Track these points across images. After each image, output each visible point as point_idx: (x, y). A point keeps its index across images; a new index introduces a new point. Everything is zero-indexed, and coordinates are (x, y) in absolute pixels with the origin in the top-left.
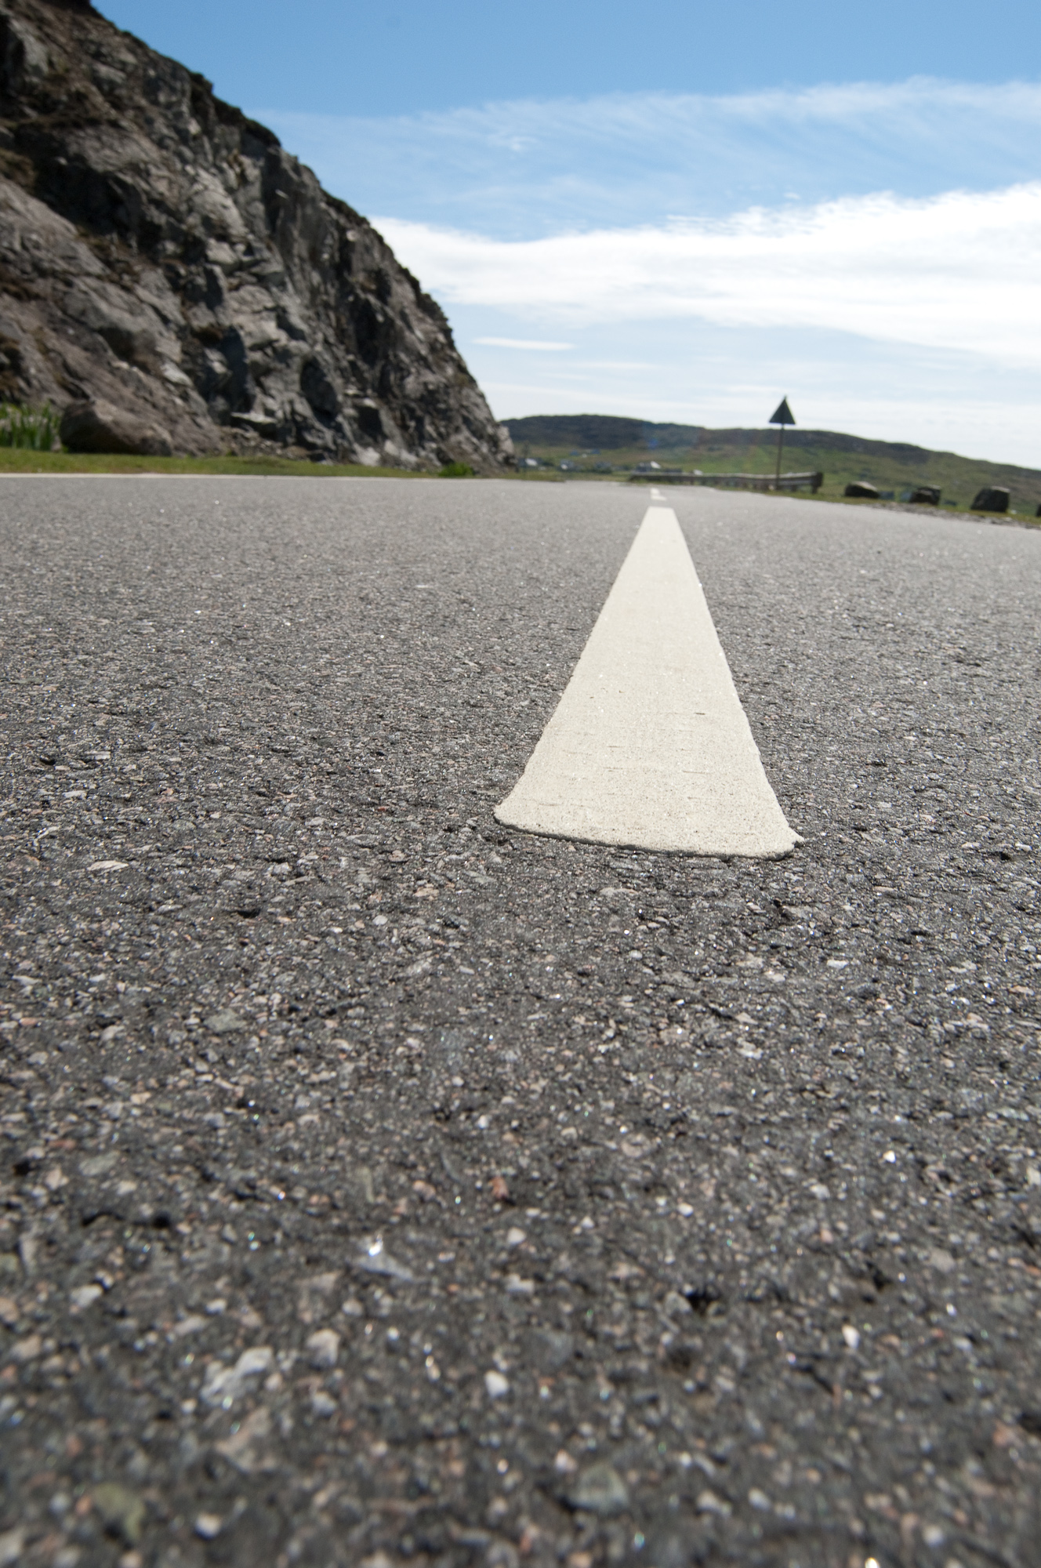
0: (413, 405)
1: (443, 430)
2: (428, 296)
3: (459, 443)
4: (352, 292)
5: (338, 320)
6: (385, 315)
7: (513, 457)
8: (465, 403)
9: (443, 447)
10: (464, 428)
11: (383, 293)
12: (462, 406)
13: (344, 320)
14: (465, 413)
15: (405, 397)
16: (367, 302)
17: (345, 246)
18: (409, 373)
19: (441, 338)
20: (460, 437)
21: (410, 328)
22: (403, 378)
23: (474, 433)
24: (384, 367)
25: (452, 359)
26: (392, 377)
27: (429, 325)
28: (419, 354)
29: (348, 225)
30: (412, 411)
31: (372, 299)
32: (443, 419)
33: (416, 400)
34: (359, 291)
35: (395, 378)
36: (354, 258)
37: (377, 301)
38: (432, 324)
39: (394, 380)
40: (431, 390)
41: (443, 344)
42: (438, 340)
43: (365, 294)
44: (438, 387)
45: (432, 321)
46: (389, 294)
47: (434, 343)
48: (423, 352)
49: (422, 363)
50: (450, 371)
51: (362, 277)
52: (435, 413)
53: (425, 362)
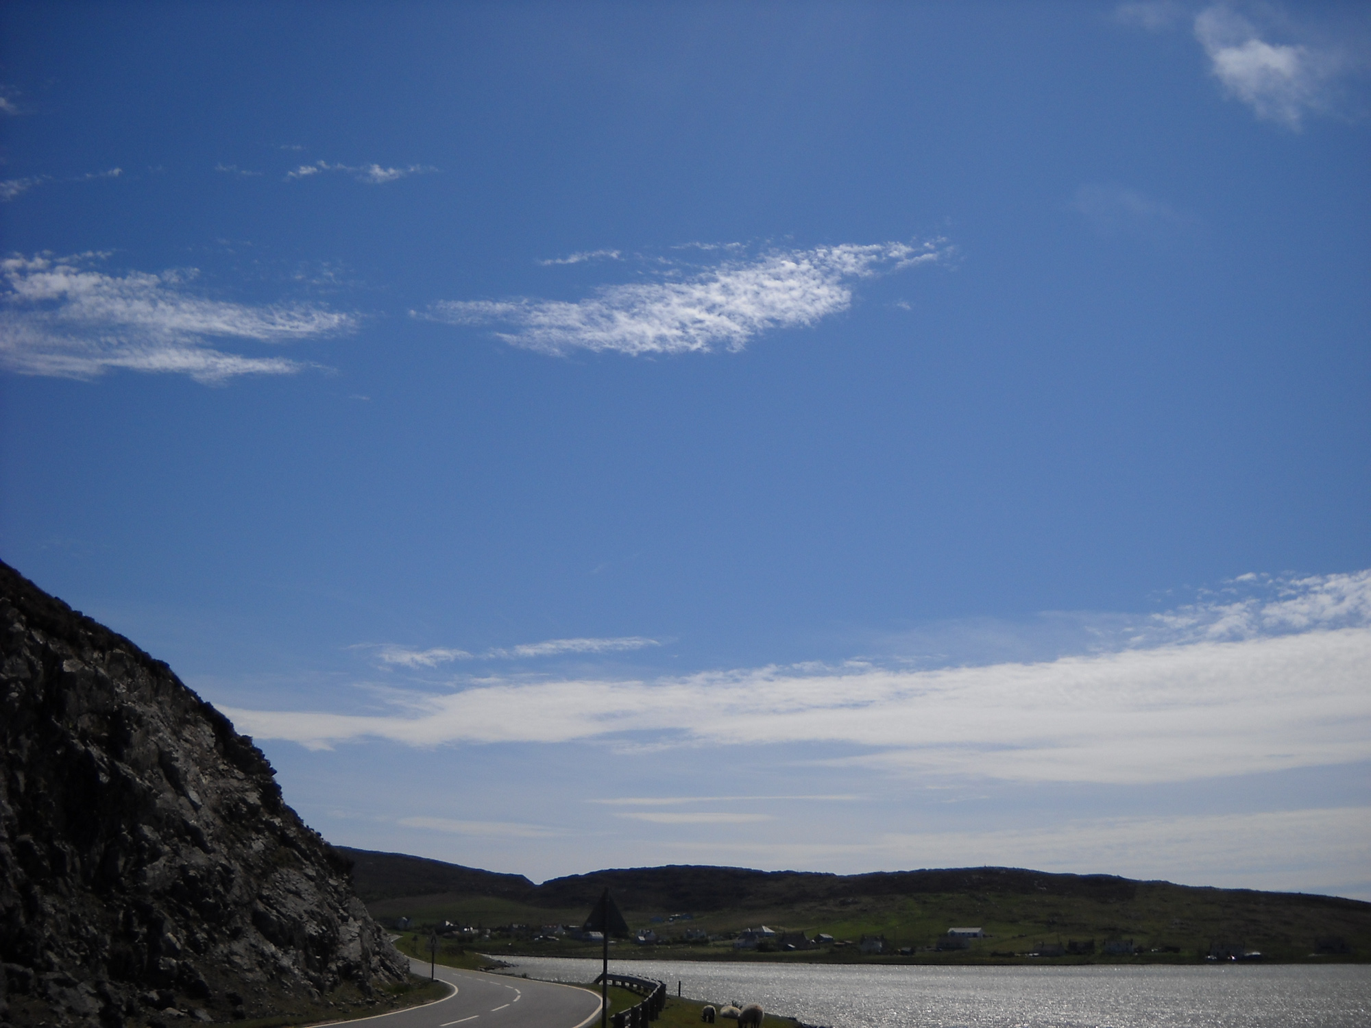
0: (150, 899)
1: (201, 936)
2: (246, 740)
3: (233, 953)
4: (64, 740)
6: (114, 772)
7: (358, 966)
8: (265, 893)
9: (190, 961)
10: (253, 929)
11: (117, 743)
12: (261, 897)
14: (261, 906)
15: (138, 889)
16: (88, 753)
17: (58, 681)
18: (156, 855)
19: (253, 798)
20: (237, 946)
21: (180, 790)
22: (140, 863)
23: (272, 938)
24: (107, 848)
25: (271, 827)
26: (121, 863)
27: (236, 780)
28: (185, 823)
29: (70, 652)
30: (145, 912)
31: (95, 751)
32: (207, 921)
33: (158, 896)
34: (75, 741)
35: (126, 863)
36: (71, 695)
37: (104, 755)
38: (239, 780)
39: (125, 867)
40: (194, 878)
41: (258, 807)
42: (245, 802)
43: (86, 745)
44: (210, 871)
45: (241, 775)
46: (126, 742)
47: (236, 806)
48: (193, 822)
49: (189, 838)
50: (258, 845)
51: (85, 722)
52: (192, 912)
53: (195, 837)
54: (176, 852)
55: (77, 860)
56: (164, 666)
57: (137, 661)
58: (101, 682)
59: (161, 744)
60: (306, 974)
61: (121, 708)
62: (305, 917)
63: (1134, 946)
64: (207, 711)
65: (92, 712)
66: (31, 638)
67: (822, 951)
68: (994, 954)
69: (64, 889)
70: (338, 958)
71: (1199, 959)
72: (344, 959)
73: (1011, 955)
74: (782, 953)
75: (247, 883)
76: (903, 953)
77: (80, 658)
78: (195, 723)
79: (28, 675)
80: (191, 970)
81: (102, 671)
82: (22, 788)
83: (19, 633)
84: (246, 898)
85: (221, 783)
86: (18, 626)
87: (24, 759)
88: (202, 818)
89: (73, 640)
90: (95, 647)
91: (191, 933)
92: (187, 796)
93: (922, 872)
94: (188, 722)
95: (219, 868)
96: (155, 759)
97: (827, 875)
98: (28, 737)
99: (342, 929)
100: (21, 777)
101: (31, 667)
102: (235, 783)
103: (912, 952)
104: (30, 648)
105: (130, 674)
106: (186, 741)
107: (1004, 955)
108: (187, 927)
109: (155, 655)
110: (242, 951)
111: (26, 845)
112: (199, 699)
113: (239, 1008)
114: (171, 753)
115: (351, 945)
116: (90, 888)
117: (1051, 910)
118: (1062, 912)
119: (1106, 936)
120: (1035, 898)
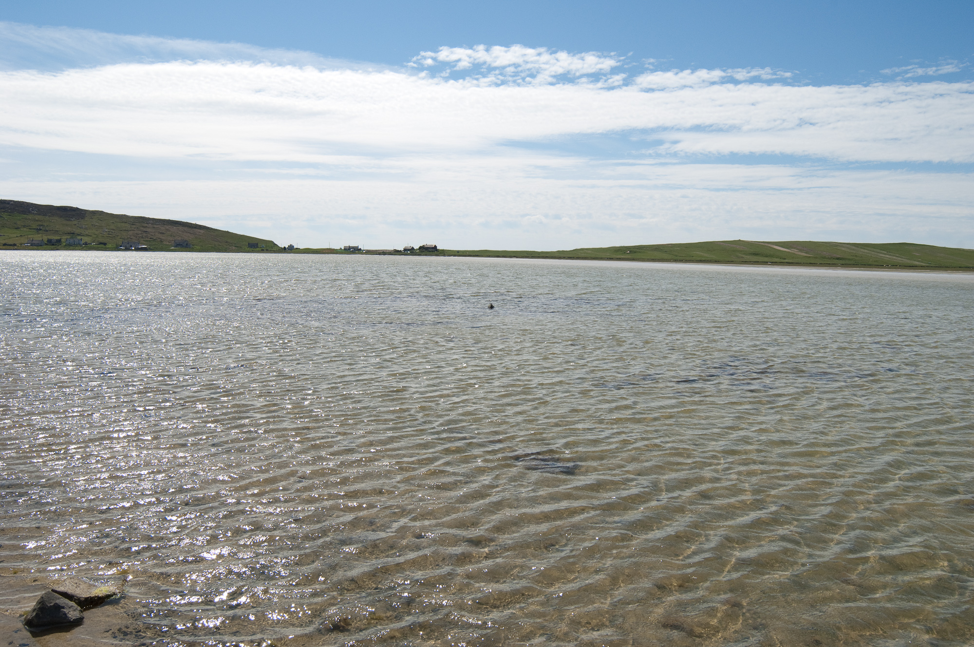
63: (82, 242)
117: (40, 223)
118: (45, 224)
119: (69, 237)
120: (30, 217)
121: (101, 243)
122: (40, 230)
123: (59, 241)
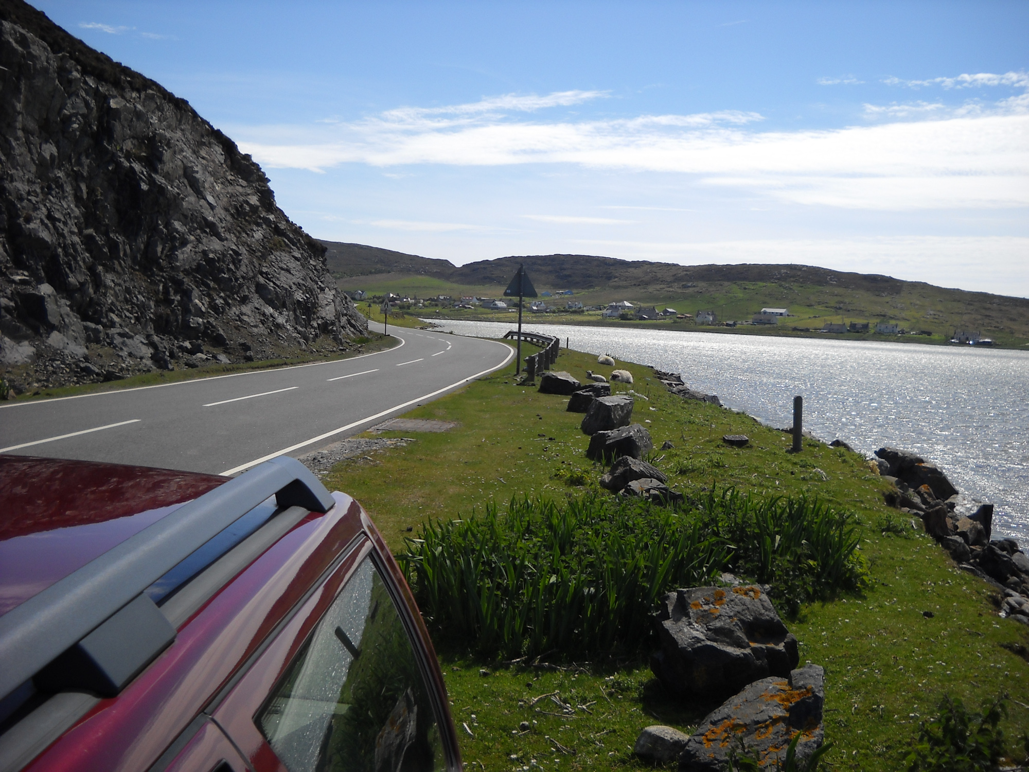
0: (181, 275)
1: (219, 302)
2: (247, 157)
3: (242, 314)
4: (113, 159)
5: (91, 191)
6: (151, 182)
7: (333, 324)
8: (265, 270)
9: (212, 320)
10: (256, 296)
11: (153, 160)
12: (261, 273)
13: (99, 191)
14: (262, 280)
15: (173, 268)
16: (131, 167)
17: (107, 114)
18: (184, 243)
19: (254, 200)
20: (246, 309)
21: (200, 194)
22: (173, 249)
23: (270, 303)
24: (149, 238)
25: (267, 221)
26: (159, 249)
27: (241, 188)
28: (205, 219)
29: (114, 92)
30: (178, 285)
31: (137, 167)
32: (223, 290)
33: (187, 272)
34: (122, 160)
35: (163, 249)
36: (118, 127)
37: (144, 170)
38: (242, 186)
39: (162, 252)
40: (213, 259)
41: (257, 207)
42: (248, 203)
43: (130, 162)
44: (224, 255)
45: (244, 183)
46: (160, 160)
47: (241, 206)
48: (210, 218)
49: (208, 230)
50: (258, 235)
51: (128, 145)
52: (212, 284)
53: (211, 229)
54: (199, 240)
55: (127, 247)
56: (185, 102)
57: (165, 99)
58: (139, 115)
59: (185, 161)
60: (296, 329)
61: (155, 135)
62: (294, 287)
63: (899, 329)
64: (218, 136)
65: (133, 138)
66: (86, 83)
67: (668, 321)
68: (795, 329)
69: (119, 269)
70: (318, 318)
71: (946, 342)
72: (322, 318)
73: (807, 330)
74: (638, 322)
75: (252, 263)
76: (727, 325)
77: (123, 97)
78: (210, 145)
79: (85, 111)
80: (213, 327)
81: (139, 107)
82: (85, 196)
83: (76, 79)
84: (251, 274)
85: (230, 189)
86: (76, 74)
87: (85, 174)
88: (217, 216)
89: (117, 84)
90: (133, 89)
91: (212, 300)
92: (206, 199)
93: (744, 266)
94: (204, 144)
95: (231, 252)
96: (181, 172)
97: (674, 265)
98: (87, 158)
99: (320, 296)
100: (83, 187)
101: (87, 104)
102: (240, 189)
103: (735, 324)
104: (85, 91)
105: (160, 108)
106: (203, 158)
107: (802, 330)
108: (209, 296)
109: (178, 95)
110: (249, 313)
111: (90, 237)
112: (211, 127)
113: (248, 354)
114: (192, 167)
115: (327, 308)
116: (137, 267)
117: (839, 299)
118: (847, 300)
119: (878, 321)
120: (827, 289)
121: (923, 332)
122: (840, 308)
123: (866, 327)
